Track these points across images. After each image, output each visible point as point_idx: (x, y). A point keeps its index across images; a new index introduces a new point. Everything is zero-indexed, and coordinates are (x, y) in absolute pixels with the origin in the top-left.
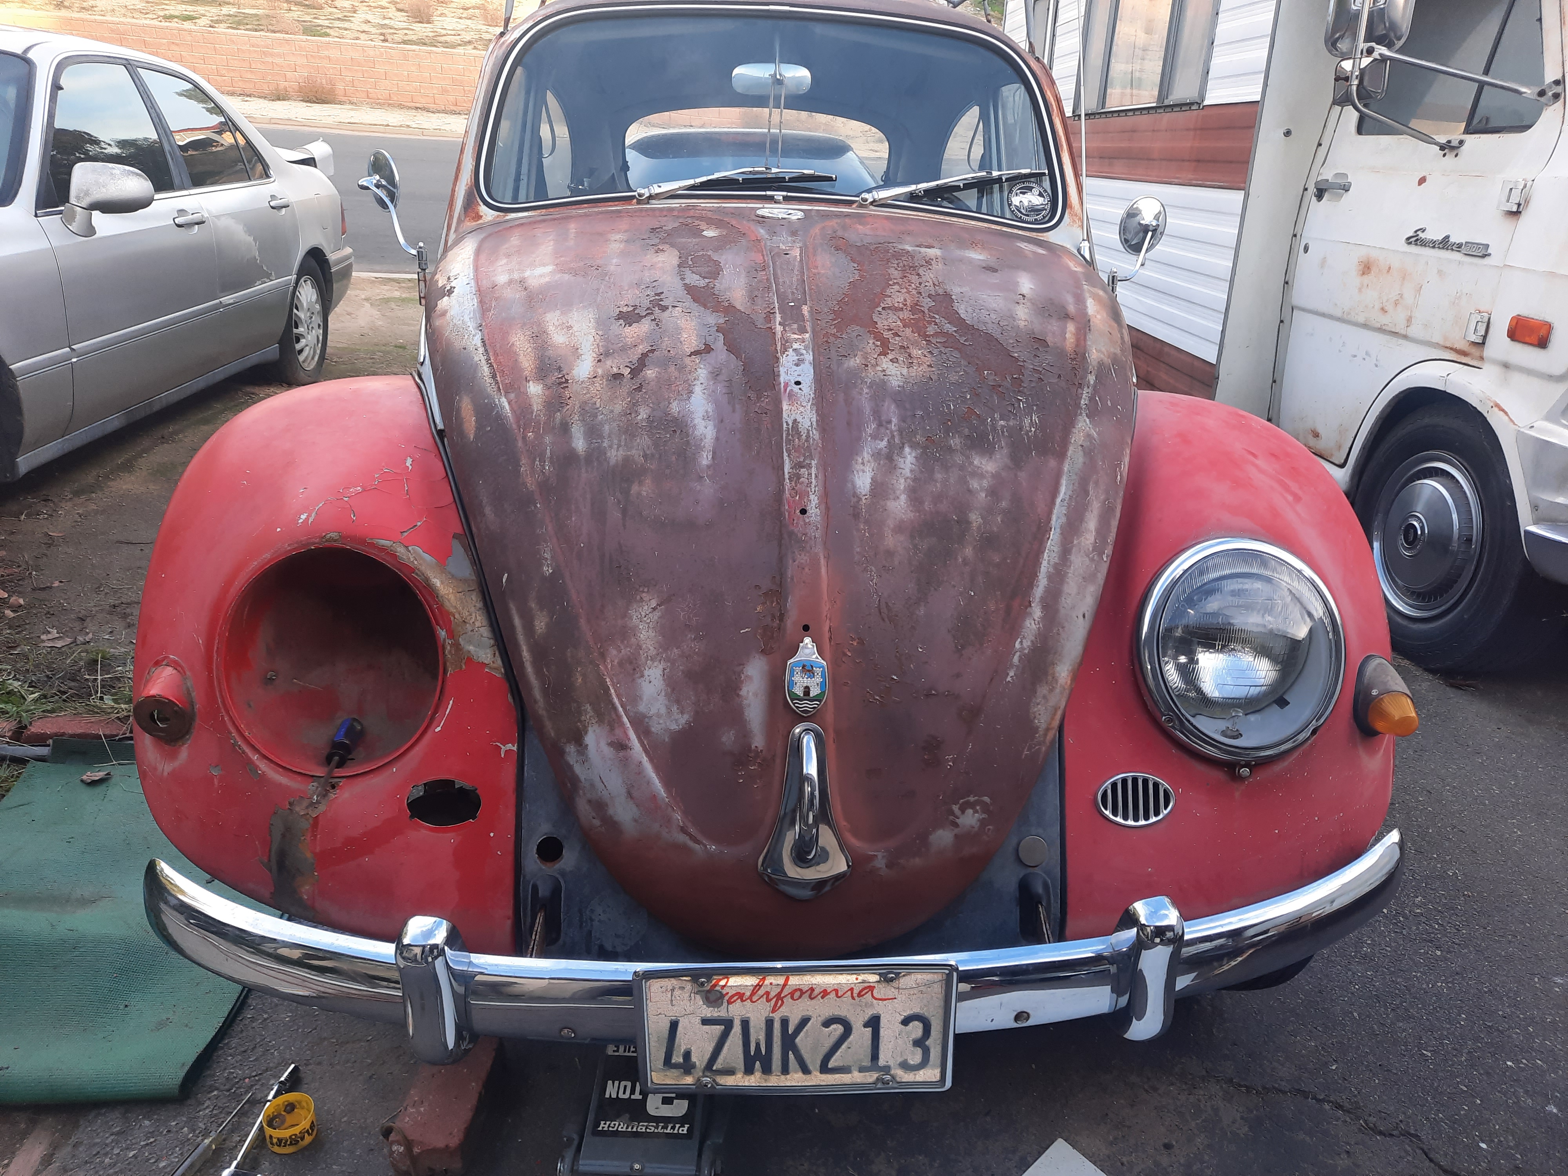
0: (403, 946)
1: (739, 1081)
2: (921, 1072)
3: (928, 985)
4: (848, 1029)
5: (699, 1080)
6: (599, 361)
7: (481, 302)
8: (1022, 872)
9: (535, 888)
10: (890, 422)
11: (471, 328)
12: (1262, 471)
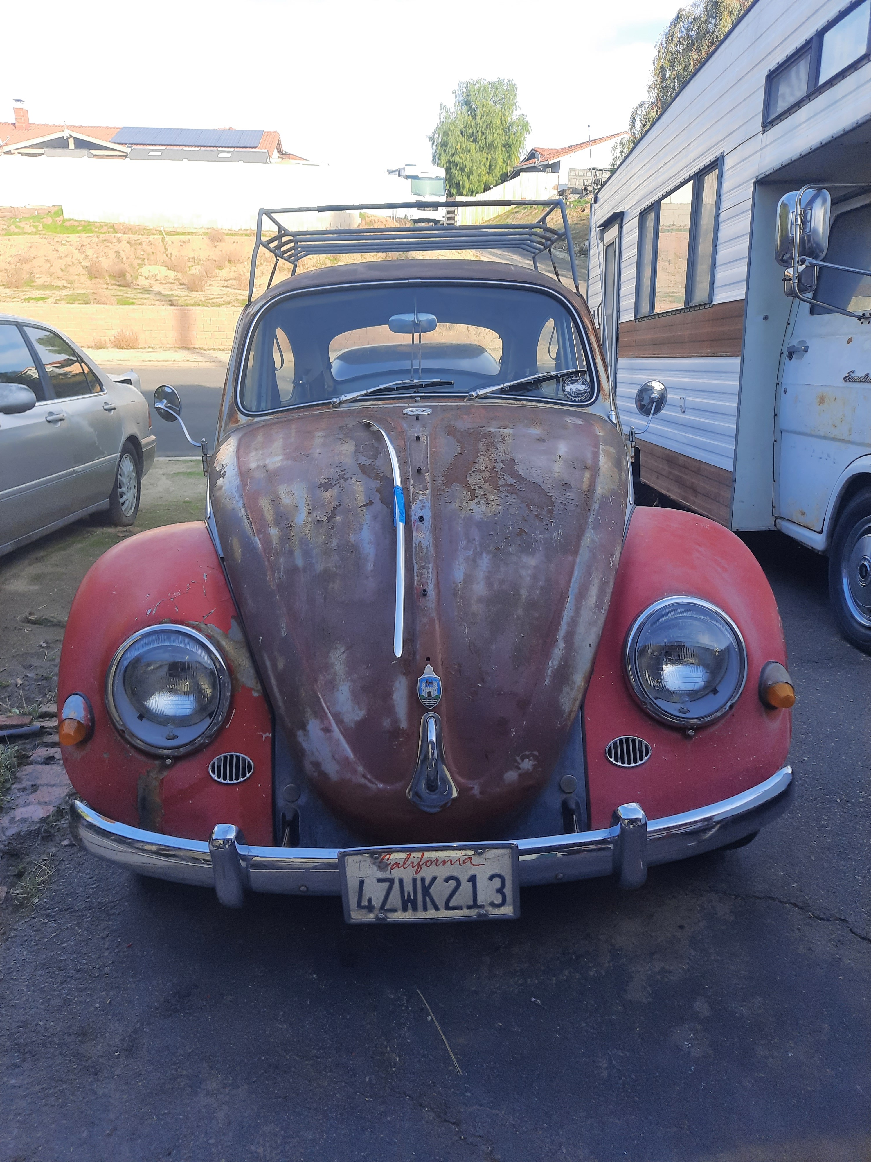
0: (213, 840)
1: (400, 916)
2: (502, 908)
3: (502, 856)
4: (459, 883)
5: (377, 915)
6: (310, 513)
7: (242, 480)
8: (564, 797)
9: (284, 815)
10: (474, 540)
11: (237, 497)
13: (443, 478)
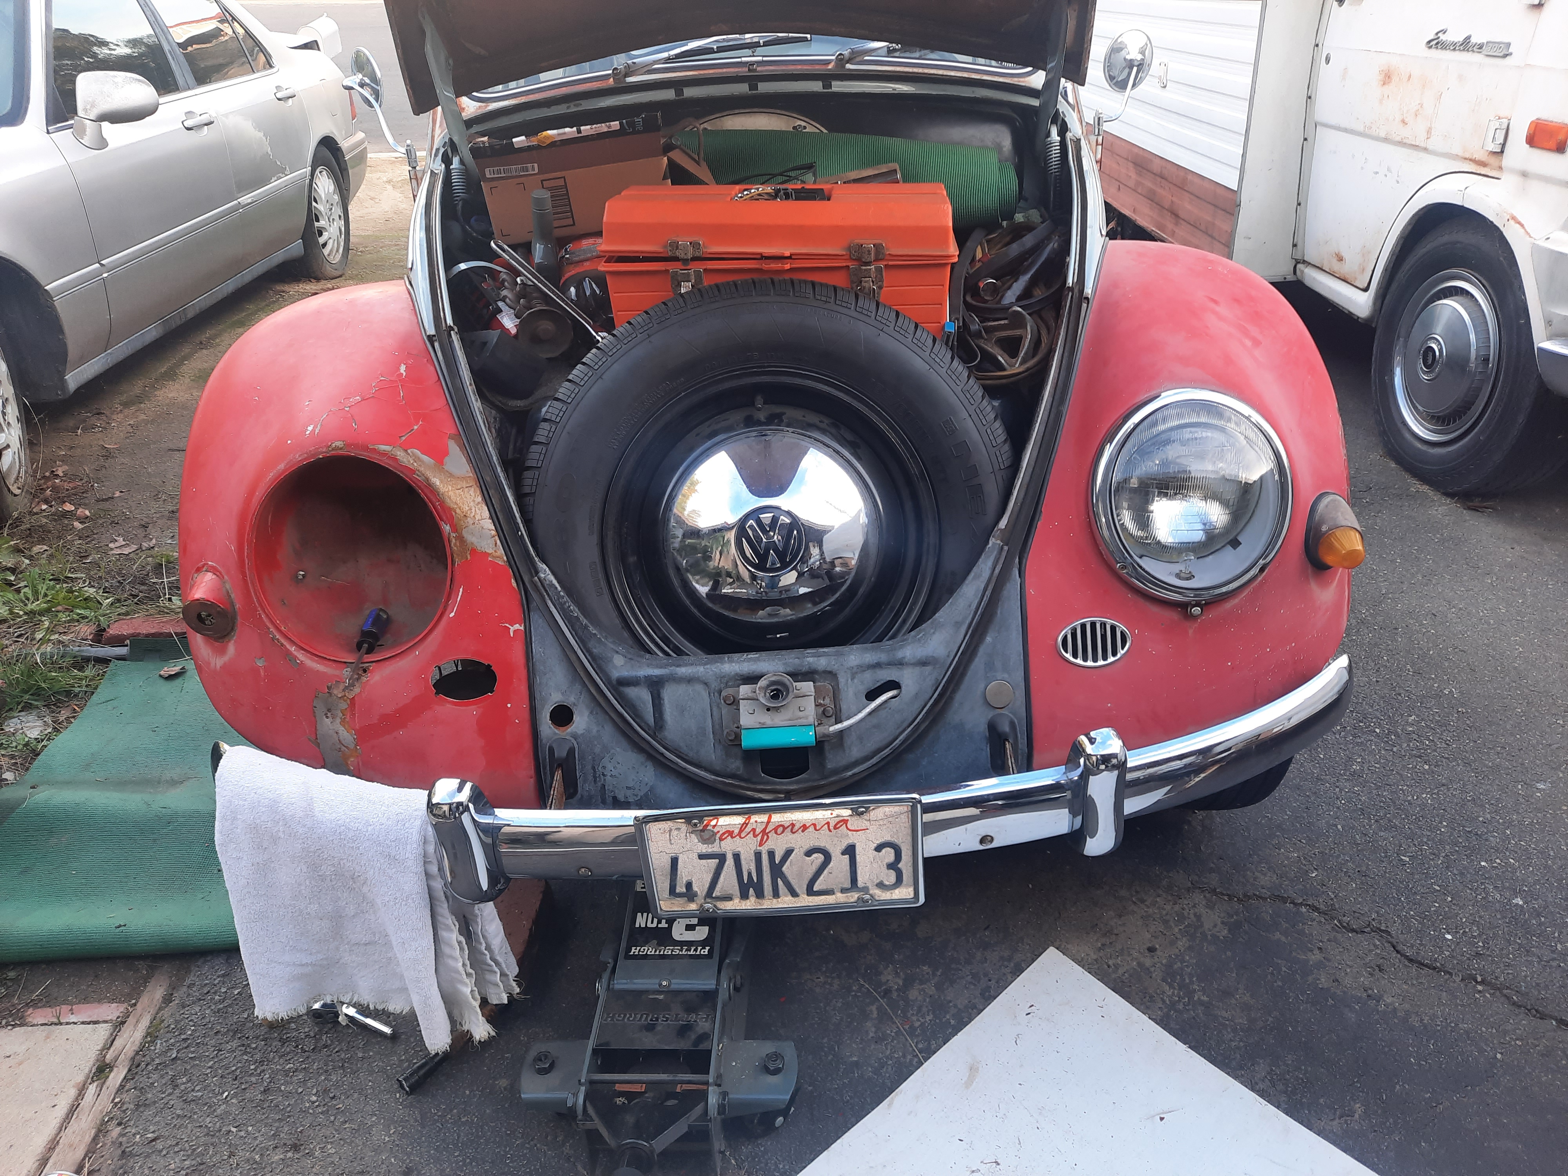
0: (433, 805)
1: (737, 905)
2: (897, 891)
3: (896, 817)
4: (828, 858)
5: (701, 906)
8: (991, 714)
9: (551, 750)
12: (1221, 318)
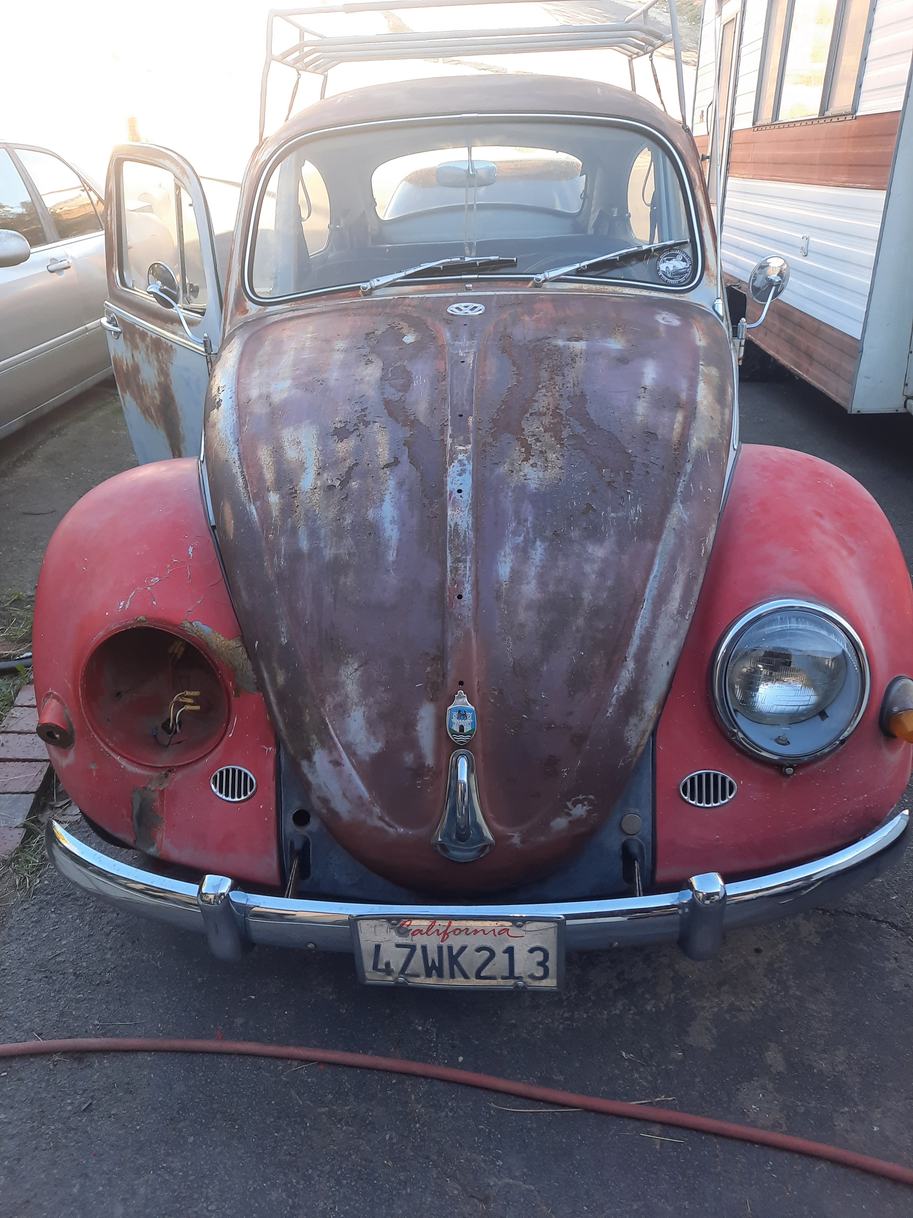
0: (202, 893)
1: (423, 981)
2: (544, 981)
3: (546, 929)
4: (492, 954)
5: (397, 979)
6: (319, 474)
7: (239, 417)
8: (624, 838)
9: (292, 844)
10: (526, 520)
11: (231, 443)
12: (823, 530)
13: (491, 425)
